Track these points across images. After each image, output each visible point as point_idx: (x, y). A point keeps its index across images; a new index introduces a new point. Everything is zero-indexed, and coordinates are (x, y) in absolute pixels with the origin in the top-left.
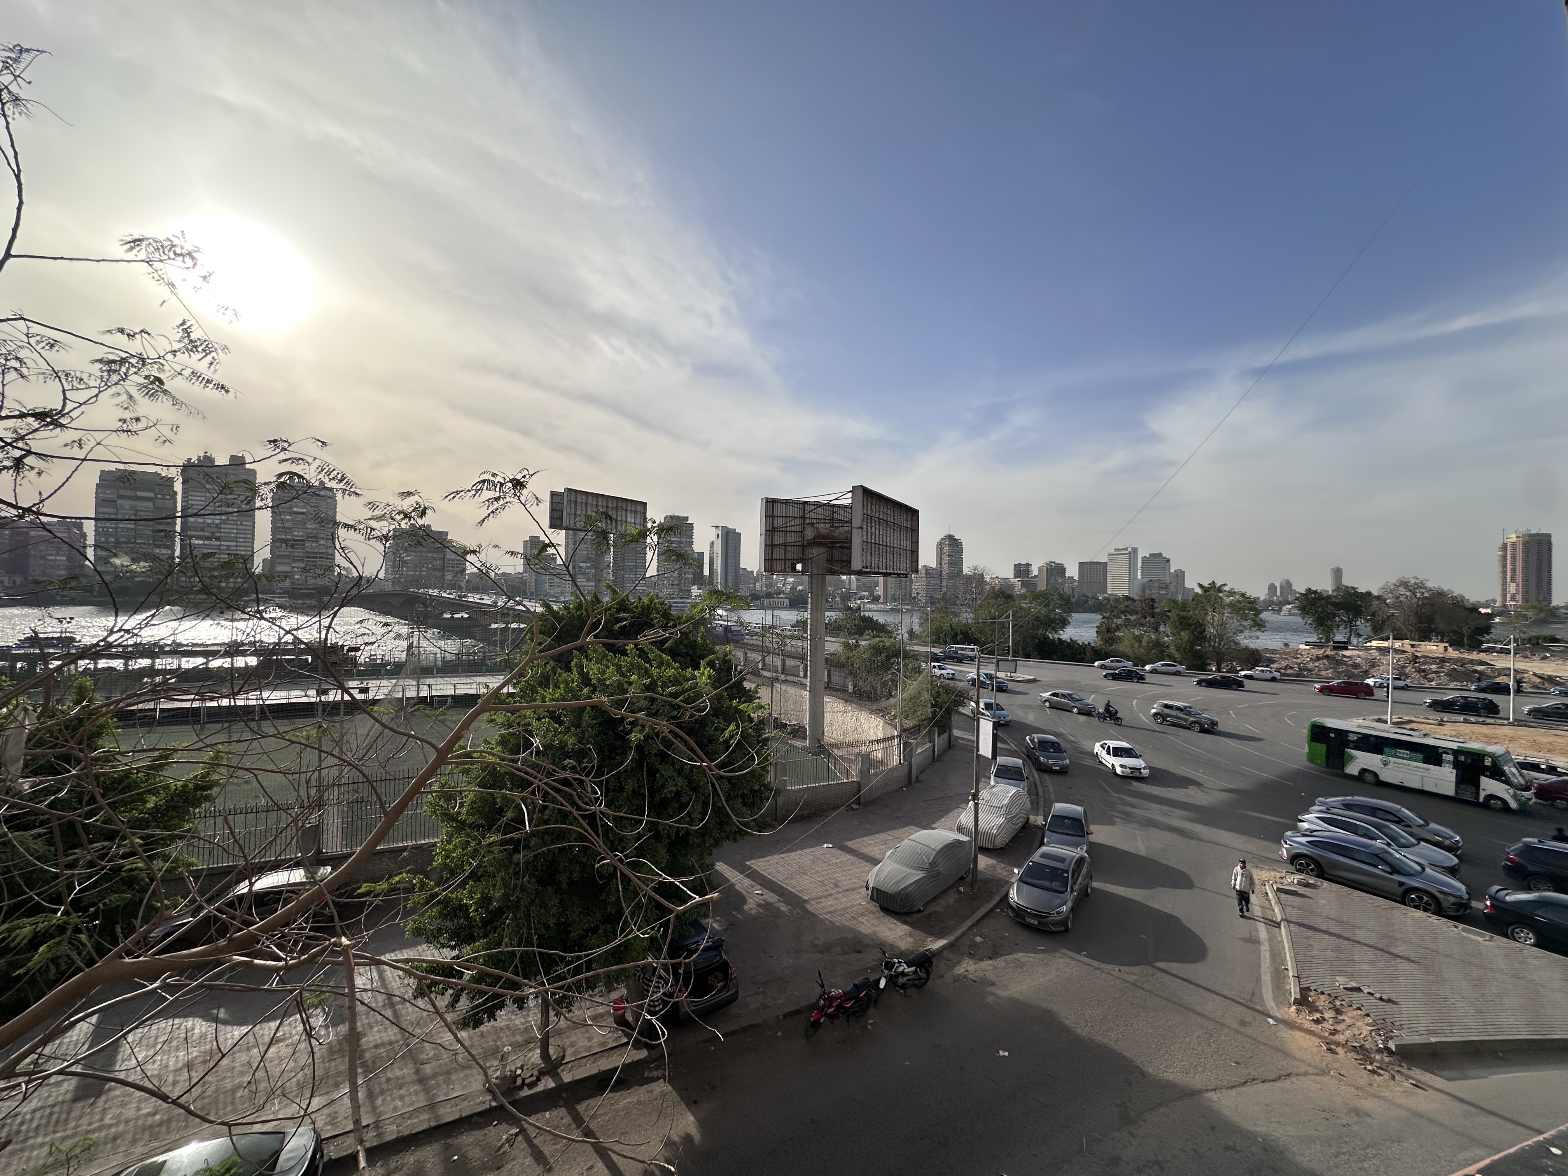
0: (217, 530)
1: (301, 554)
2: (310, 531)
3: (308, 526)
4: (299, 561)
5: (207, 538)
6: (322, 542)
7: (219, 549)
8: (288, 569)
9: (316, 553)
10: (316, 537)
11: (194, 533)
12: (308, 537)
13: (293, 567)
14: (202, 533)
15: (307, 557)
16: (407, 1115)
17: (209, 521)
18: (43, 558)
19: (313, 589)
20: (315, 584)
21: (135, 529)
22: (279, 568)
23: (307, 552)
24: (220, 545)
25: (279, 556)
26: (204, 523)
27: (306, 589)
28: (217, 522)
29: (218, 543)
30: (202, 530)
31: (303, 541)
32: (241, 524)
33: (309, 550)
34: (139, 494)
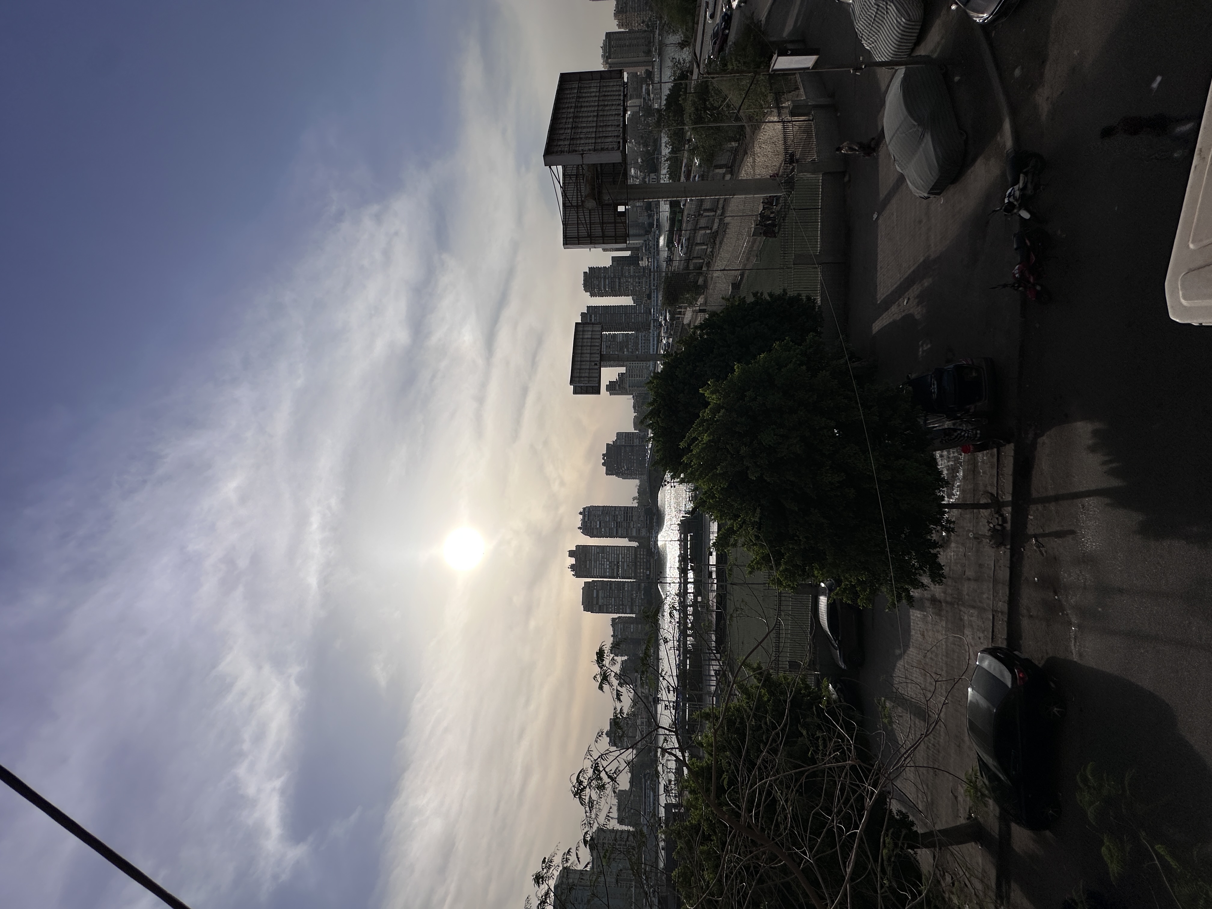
0: (613, 563)
1: (625, 523)
2: (610, 520)
3: (608, 520)
4: (629, 525)
5: (618, 567)
6: (617, 513)
7: (624, 562)
8: (634, 530)
9: (624, 516)
10: (614, 516)
11: (615, 573)
12: (614, 520)
13: (634, 527)
14: (615, 570)
15: (627, 520)
16: (995, 594)
17: (608, 566)
18: (632, 633)
19: (647, 517)
20: (644, 517)
21: (615, 598)
22: (634, 534)
23: (624, 520)
24: (622, 561)
25: (627, 534)
26: (609, 569)
27: (647, 520)
28: (608, 563)
29: (620, 563)
30: (613, 569)
31: (617, 523)
32: (609, 552)
33: (623, 519)
34: (595, 595)
